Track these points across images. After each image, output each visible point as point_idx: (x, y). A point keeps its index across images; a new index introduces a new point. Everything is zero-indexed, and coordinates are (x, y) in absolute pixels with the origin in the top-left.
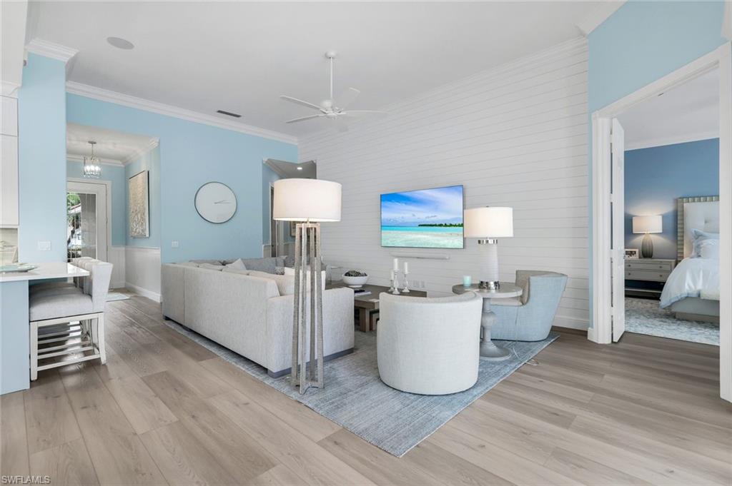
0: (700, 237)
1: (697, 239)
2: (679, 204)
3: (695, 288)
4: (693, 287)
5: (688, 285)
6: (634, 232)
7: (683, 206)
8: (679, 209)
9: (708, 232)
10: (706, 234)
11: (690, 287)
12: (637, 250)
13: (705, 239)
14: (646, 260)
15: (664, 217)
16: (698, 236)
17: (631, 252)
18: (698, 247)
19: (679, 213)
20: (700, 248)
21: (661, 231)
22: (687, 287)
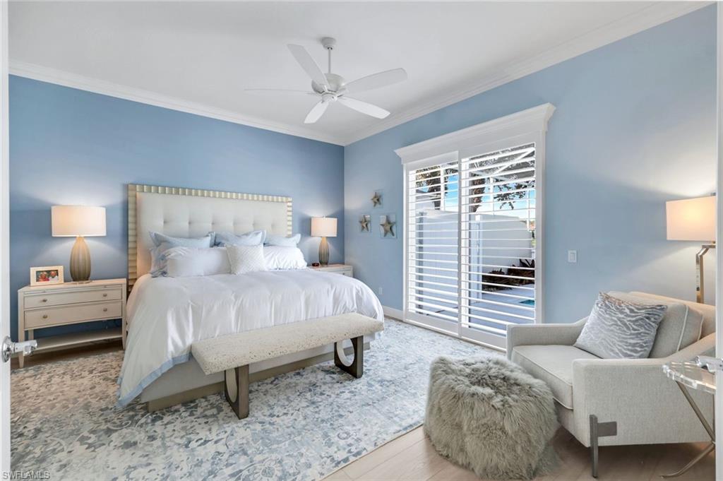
0: (163, 244)
1: (158, 246)
2: (130, 193)
3: (184, 342)
4: (180, 343)
5: (173, 342)
6: (54, 235)
7: (136, 197)
8: (131, 200)
9: (174, 237)
10: (171, 239)
11: (176, 346)
12: (60, 269)
13: (172, 247)
14: (78, 285)
15: (109, 211)
16: (160, 242)
17: (49, 272)
18: (163, 258)
19: (130, 206)
20: (166, 261)
21: (104, 234)
22: (171, 348)
